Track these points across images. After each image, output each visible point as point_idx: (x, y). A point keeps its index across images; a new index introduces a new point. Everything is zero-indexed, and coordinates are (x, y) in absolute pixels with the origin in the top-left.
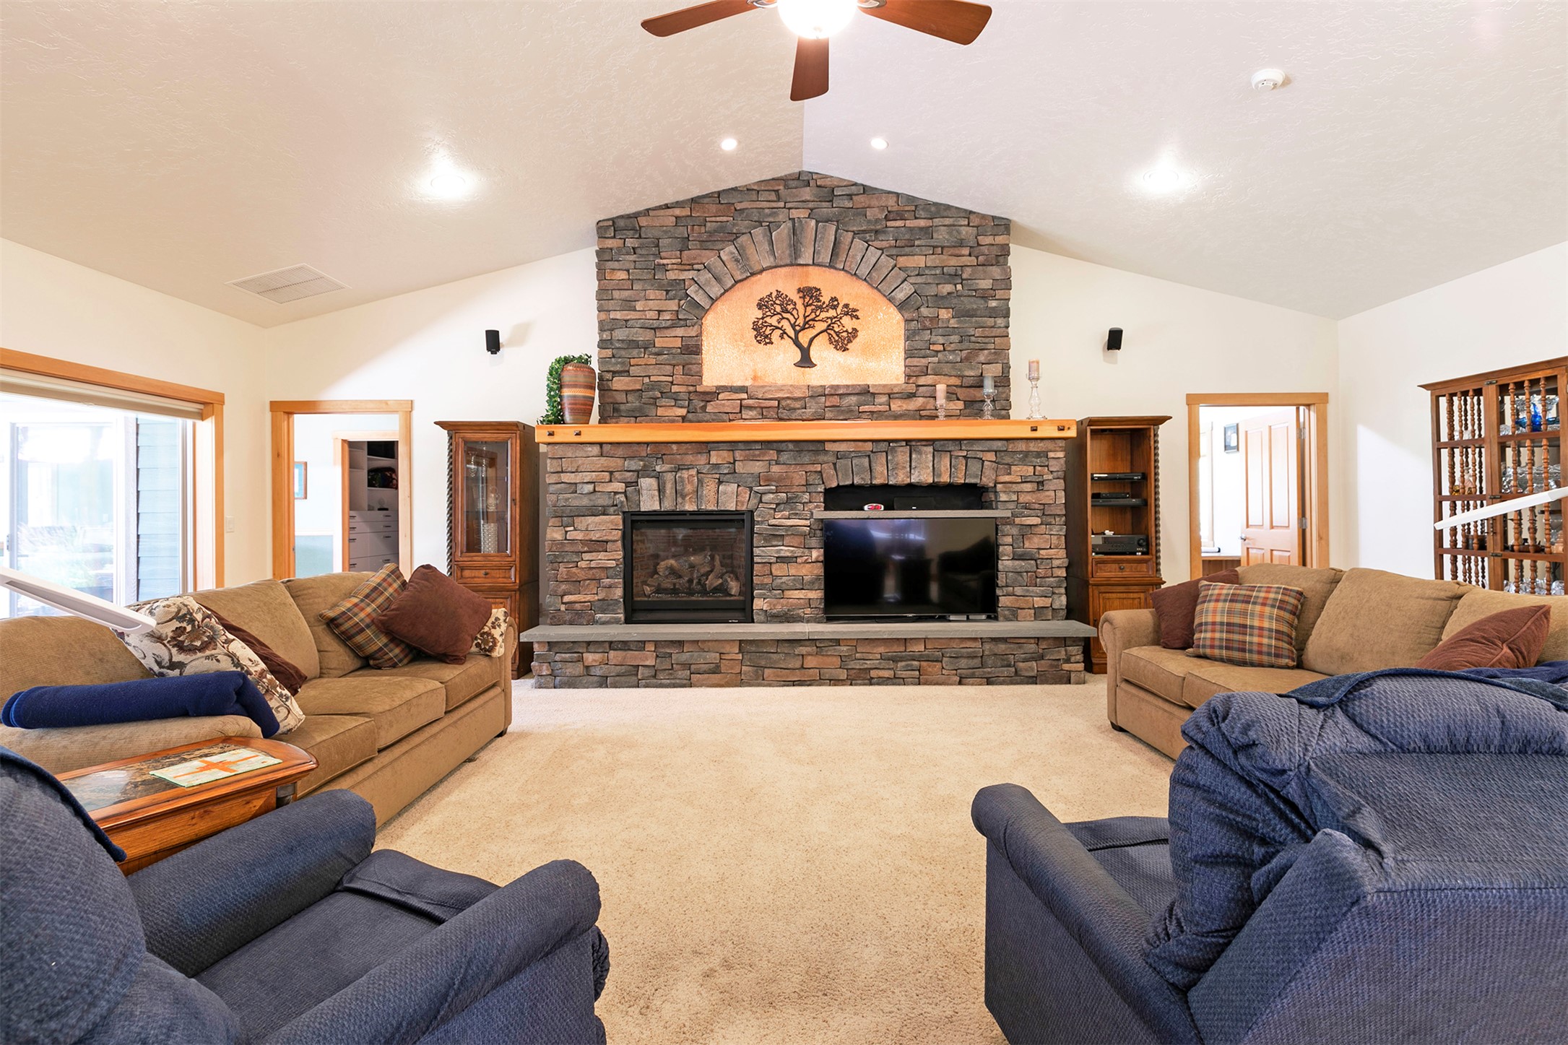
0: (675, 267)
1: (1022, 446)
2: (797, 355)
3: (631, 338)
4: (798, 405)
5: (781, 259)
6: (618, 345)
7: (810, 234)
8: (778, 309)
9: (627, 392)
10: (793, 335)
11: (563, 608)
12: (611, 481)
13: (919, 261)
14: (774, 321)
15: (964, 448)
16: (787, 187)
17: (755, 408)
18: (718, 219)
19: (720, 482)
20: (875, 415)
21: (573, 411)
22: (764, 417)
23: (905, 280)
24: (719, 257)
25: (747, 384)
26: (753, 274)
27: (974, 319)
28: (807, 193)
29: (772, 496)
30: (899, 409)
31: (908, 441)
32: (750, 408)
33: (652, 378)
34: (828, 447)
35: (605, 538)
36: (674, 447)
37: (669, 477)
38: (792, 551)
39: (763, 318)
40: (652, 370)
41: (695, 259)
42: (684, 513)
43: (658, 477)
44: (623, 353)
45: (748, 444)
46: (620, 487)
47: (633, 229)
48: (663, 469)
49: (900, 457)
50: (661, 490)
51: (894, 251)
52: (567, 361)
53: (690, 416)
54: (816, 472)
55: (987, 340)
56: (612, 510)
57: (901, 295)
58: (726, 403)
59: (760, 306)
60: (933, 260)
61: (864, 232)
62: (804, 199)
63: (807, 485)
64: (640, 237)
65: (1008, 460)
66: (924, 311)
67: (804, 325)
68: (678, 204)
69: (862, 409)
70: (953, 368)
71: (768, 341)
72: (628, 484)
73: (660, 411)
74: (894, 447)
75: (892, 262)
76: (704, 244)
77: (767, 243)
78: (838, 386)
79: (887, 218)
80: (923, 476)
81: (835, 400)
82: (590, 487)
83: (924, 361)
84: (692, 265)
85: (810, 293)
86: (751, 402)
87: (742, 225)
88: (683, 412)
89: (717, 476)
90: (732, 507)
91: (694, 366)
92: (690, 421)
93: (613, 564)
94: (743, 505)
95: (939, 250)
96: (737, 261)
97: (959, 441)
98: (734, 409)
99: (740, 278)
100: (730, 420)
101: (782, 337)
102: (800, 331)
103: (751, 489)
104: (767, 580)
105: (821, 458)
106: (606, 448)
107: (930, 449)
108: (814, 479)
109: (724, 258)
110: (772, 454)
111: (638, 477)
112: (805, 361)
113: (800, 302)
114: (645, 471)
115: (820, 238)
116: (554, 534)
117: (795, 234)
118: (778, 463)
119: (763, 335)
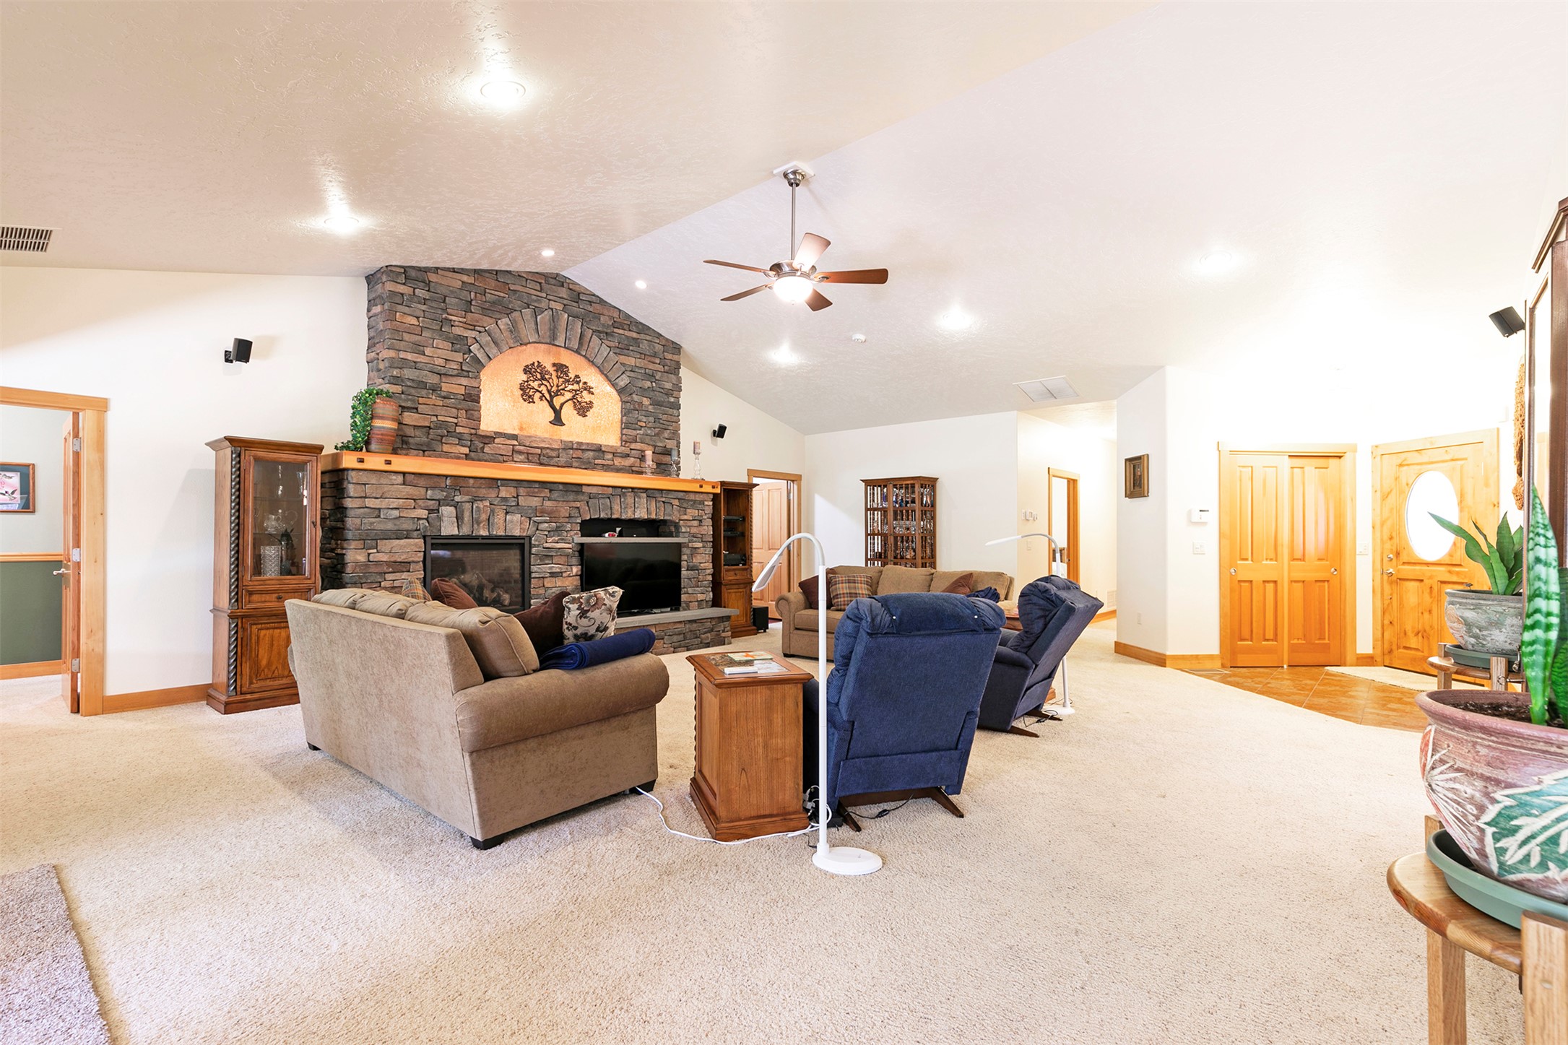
0: (461, 324)
1: (692, 497)
2: (551, 415)
3: (420, 379)
4: (554, 454)
5: (543, 338)
6: (409, 384)
7: (564, 324)
8: (539, 376)
9: (416, 427)
10: (549, 399)
12: (415, 508)
13: (631, 361)
14: (535, 384)
15: (663, 496)
16: (548, 283)
17: (523, 453)
18: (496, 293)
19: (507, 513)
20: (605, 467)
21: (383, 442)
22: (530, 461)
23: (623, 373)
24: (497, 325)
25: (516, 433)
26: (521, 344)
27: (663, 408)
28: (563, 293)
29: (546, 525)
30: (619, 464)
31: (632, 489)
32: (520, 452)
33: (440, 418)
34: (585, 489)
35: (411, 559)
36: (471, 481)
37: (467, 507)
38: (560, 568)
39: (527, 381)
40: (442, 411)
41: (477, 321)
42: (477, 537)
43: (457, 506)
44: (413, 391)
45: (530, 482)
46: (424, 513)
47: (423, 282)
48: (463, 500)
49: (628, 500)
50: (459, 518)
51: (618, 351)
52: (377, 394)
53: (472, 454)
54: (576, 508)
55: (668, 423)
56: (415, 534)
57: (620, 384)
58: (501, 446)
59: (525, 371)
60: (639, 362)
61: (599, 332)
62: (561, 296)
63: (570, 517)
64: (429, 290)
65: (685, 505)
66: (635, 397)
67: (557, 392)
68: (464, 271)
69: (597, 461)
70: (651, 439)
71: (531, 400)
72: (431, 511)
73: (446, 448)
74: (624, 492)
75: (616, 358)
76: (485, 311)
77: (533, 323)
78: (582, 443)
79: (613, 326)
80: (641, 514)
81: (579, 454)
82: (395, 513)
83: (635, 432)
84: (475, 326)
85: (561, 368)
86: (519, 447)
87: (515, 304)
88: (466, 450)
89: (505, 507)
90: (517, 533)
91: (476, 412)
92: (473, 460)
94: (524, 532)
95: (643, 356)
96: (511, 331)
97: (660, 491)
98: (508, 452)
99: (511, 345)
100: (504, 461)
101: (541, 399)
102: (554, 396)
103: (530, 518)
104: (541, 591)
105: (581, 497)
106: (409, 478)
107: (645, 495)
108: (576, 514)
109: (502, 327)
110: (546, 492)
111: (439, 505)
112: (558, 421)
113: (554, 374)
114: (447, 501)
115: (571, 328)
116: (357, 556)
117: (553, 321)
118: (550, 499)
119: (526, 392)
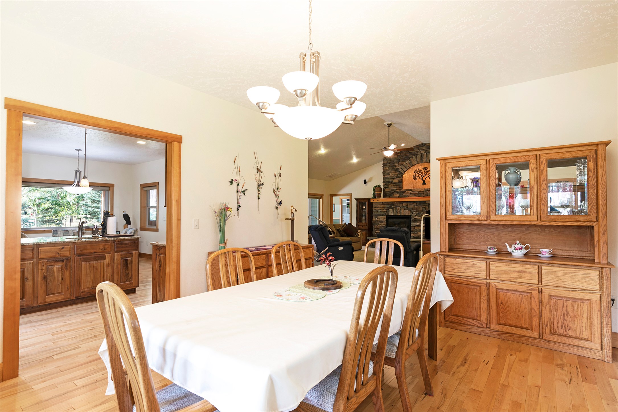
0: (397, 166)
2: (422, 182)
3: (389, 181)
4: (422, 193)
5: (419, 162)
7: (425, 156)
8: (418, 172)
9: (388, 191)
10: (421, 178)
14: (417, 175)
16: (420, 147)
18: (406, 155)
19: (405, 210)
21: (377, 196)
22: (415, 196)
25: (411, 189)
26: (413, 166)
28: (424, 148)
29: (415, 212)
32: (412, 194)
33: (393, 189)
34: (427, 202)
36: (396, 203)
37: (395, 208)
38: (419, 224)
40: (393, 187)
42: (398, 216)
43: (393, 208)
44: (387, 184)
45: (410, 202)
46: (385, 210)
47: (389, 159)
50: (393, 211)
52: (376, 186)
56: (384, 215)
58: (407, 193)
59: (415, 172)
63: (422, 210)
64: (391, 160)
67: (424, 176)
72: (387, 210)
73: (394, 195)
76: (403, 161)
82: (380, 211)
84: (401, 165)
85: (425, 169)
86: (412, 193)
87: (411, 156)
88: (398, 195)
89: (404, 208)
90: (407, 215)
91: (401, 186)
92: (400, 197)
93: (384, 225)
94: (409, 214)
96: (410, 163)
98: (409, 194)
99: (410, 167)
100: (408, 197)
101: (419, 178)
103: (411, 211)
104: (414, 230)
105: (425, 205)
106: (383, 203)
108: (424, 209)
109: (407, 163)
110: (415, 204)
111: (389, 209)
112: (424, 183)
113: (423, 171)
114: (390, 207)
115: (427, 156)
116: (374, 219)
117: (422, 156)
118: (416, 206)
119: (415, 178)
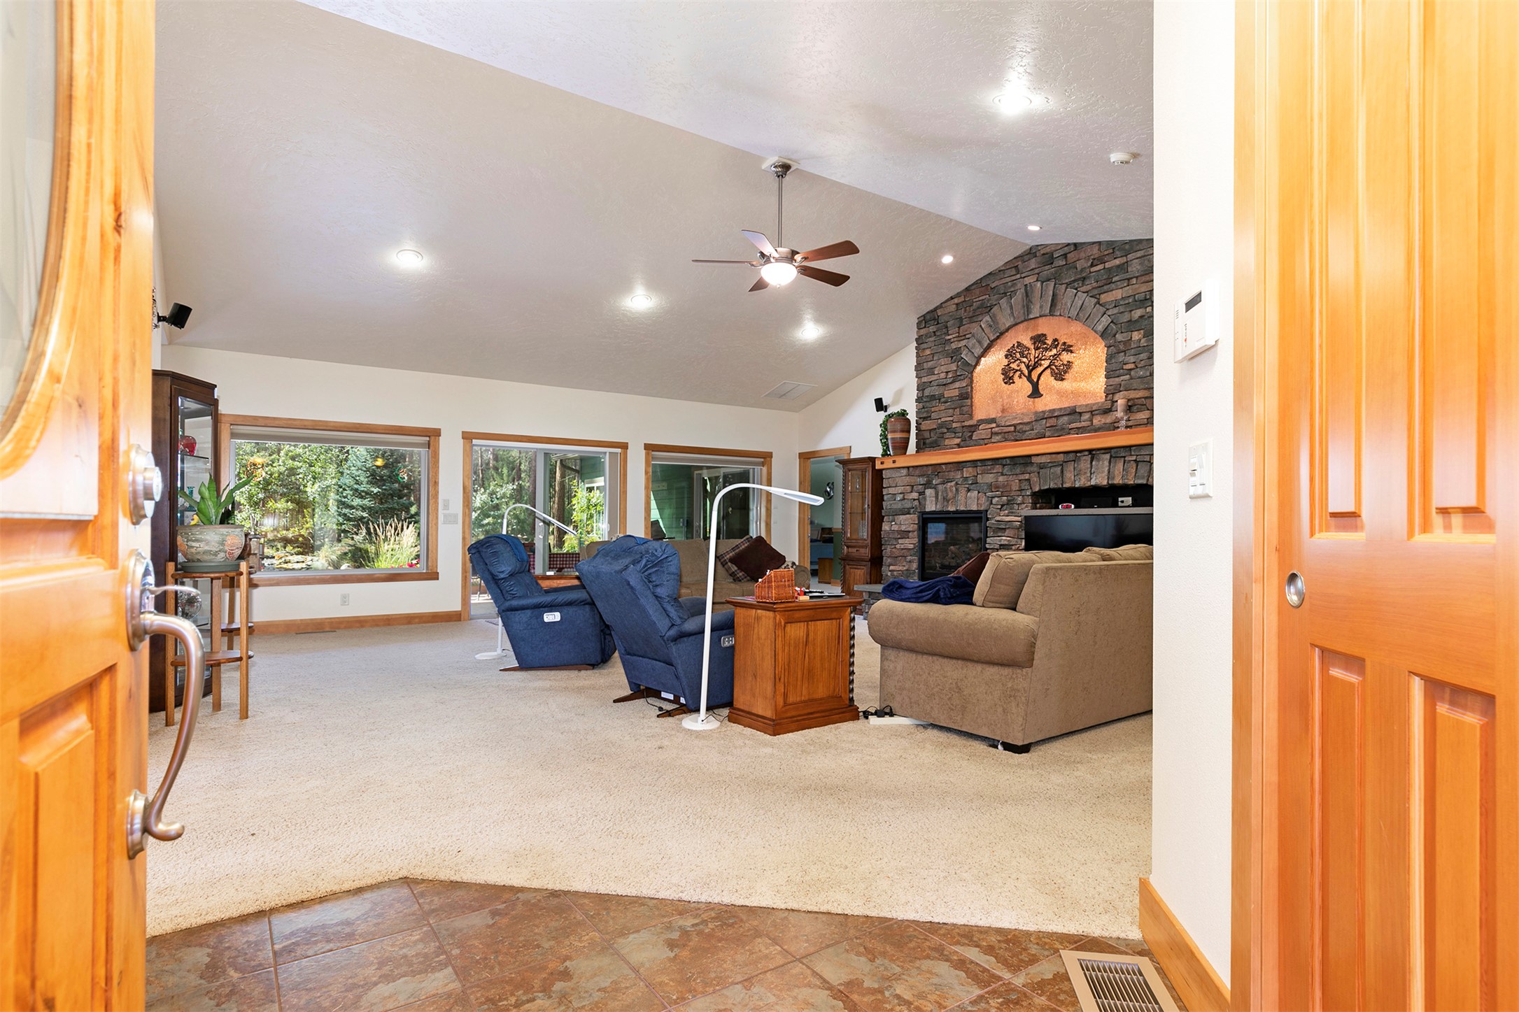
0: (955, 339)
2: (1028, 388)
3: (932, 394)
4: (1027, 428)
5: (1018, 318)
6: (925, 400)
7: (1037, 293)
8: (1018, 355)
9: (930, 430)
10: (1027, 374)
11: (889, 574)
12: (912, 492)
13: (1118, 294)
14: (1015, 365)
15: (1133, 453)
16: (1024, 262)
17: (1000, 433)
18: (981, 298)
19: (969, 490)
20: (1080, 430)
21: (894, 448)
22: (1006, 440)
23: (1105, 313)
24: (981, 326)
25: (997, 416)
26: (1002, 334)
28: (1033, 263)
29: (997, 499)
30: (1099, 423)
31: (1090, 451)
32: (997, 434)
33: (942, 420)
34: (1034, 459)
35: (908, 529)
36: (944, 467)
37: (940, 487)
38: (1009, 540)
39: (1008, 365)
40: (943, 414)
41: (966, 331)
42: (949, 512)
43: (935, 488)
44: (928, 404)
45: (984, 461)
46: (915, 495)
47: (934, 319)
48: (937, 483)
49: (1082, 465)
50: (937, 497)
51: (1095, 292)
52: (892, 416)
53: (962, 443)
54: (1026, 480)
56: (912, 510)
57: (1100, 328)
58: (984, 431)
59: (1007, 356)
60: (1128, 291)
61: (1074, 281)
62: (1031, 268)
63: (1021, 490)
64: (938, 323)
66: (1119, 337)
67: (1035, 365)
68: (958, 295)
69: (1071, 426)
70: (1142, 382)
71: (1011, 381)
72: (920, 494)
73: (947, 442)
74: (1080, 457)
75: (1094, 300)
76: (972, 319)
77: (1009, 308)
78: (1054, 410)
79: (1092, 265)
80: (1100, 479)
81: (1052, 422)
82: (901, 496)
83: (1120, 380)
84: (965, 335)
85: (1039, 340)
86: (997, 429)
87: (995, 299)
88: (957, 441)
89: (967, 486)
90: (974, 508)
91: (964, 408)
92: (962, 447)
93: (912, 546)
94: (981, 506)
95: (1134, 281)
96: (991, 326)
97: (1129, 448)
98: (987, 435)
99: (993, 338)
100: (986, 444)
101: (1020, 377)
102: (1032, 370)
103: (986, 494)
105: (1029, 469)
107: (1108, 456)
108: (1025, 485)
109: (983, 326)
110: (998, 468)
111: (925, 489)
112: (1036, 393)
113: (1032, 347)
114: (928, 485)
115: (1042, 294)
116: (885, 527)
117: (1027, 296)
118: (1002, 474)
119: (1008, 378)
